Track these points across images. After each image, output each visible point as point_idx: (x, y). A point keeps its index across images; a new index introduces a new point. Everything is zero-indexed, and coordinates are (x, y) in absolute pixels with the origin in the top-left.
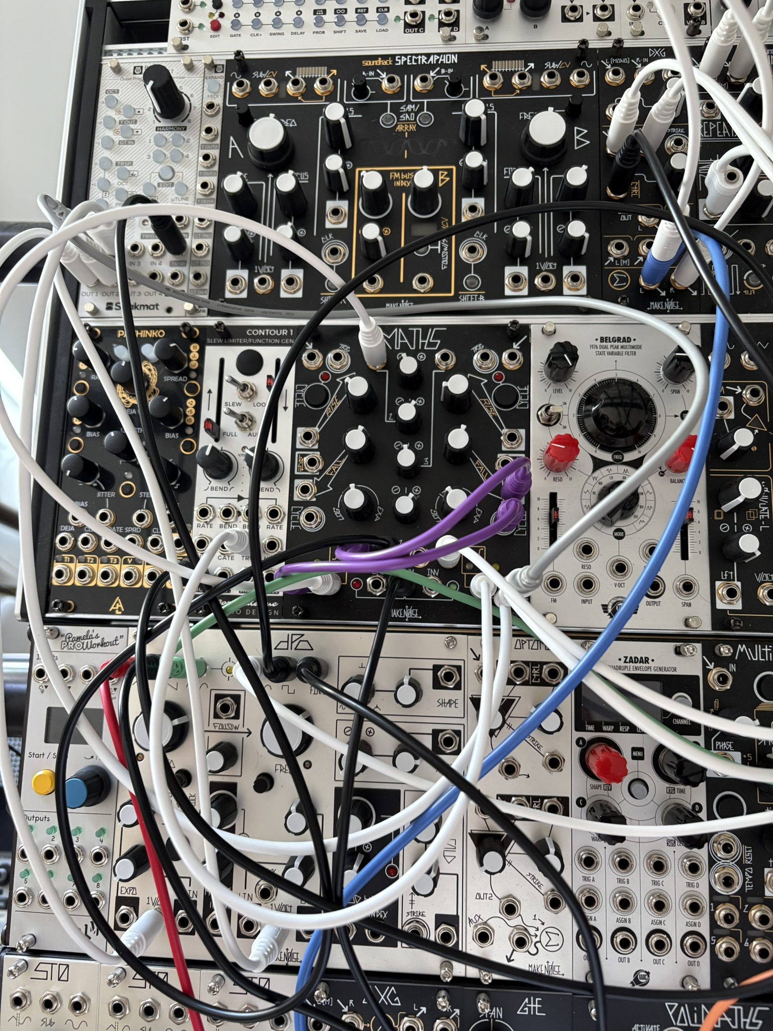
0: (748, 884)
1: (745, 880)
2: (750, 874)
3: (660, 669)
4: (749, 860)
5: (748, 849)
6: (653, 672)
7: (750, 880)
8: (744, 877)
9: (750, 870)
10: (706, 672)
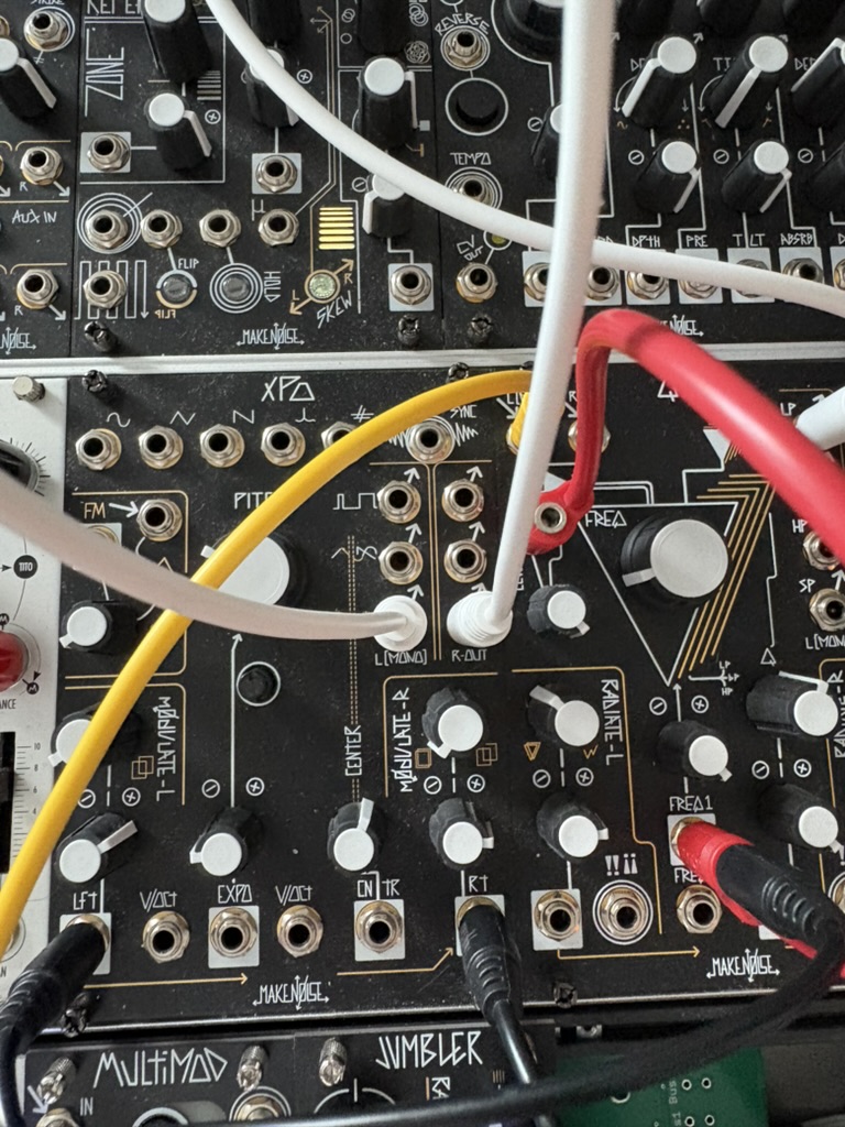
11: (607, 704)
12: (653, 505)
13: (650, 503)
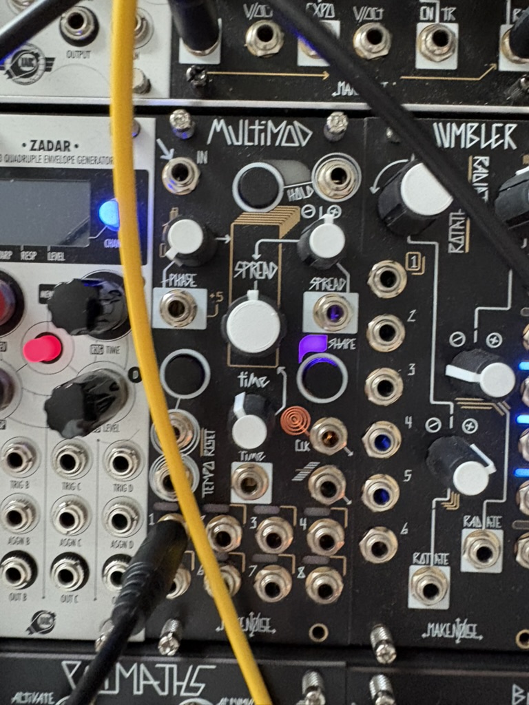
0: (206, 486)
1: (202, 480)
2: (211, 472)
3: (88, 160)
4: (210, 450)
5: (209, 435)
6: (76, 166)
7: (210, 479)
8: (202, 475)
9: (210, 465)
10: (160, 164)
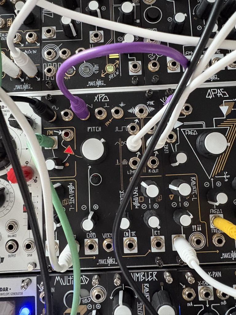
3: (14, 294)
6: (10, 296)
10: (39, 293)
11: (192, 184)
12: (205, 128)
13: (204, 128)
